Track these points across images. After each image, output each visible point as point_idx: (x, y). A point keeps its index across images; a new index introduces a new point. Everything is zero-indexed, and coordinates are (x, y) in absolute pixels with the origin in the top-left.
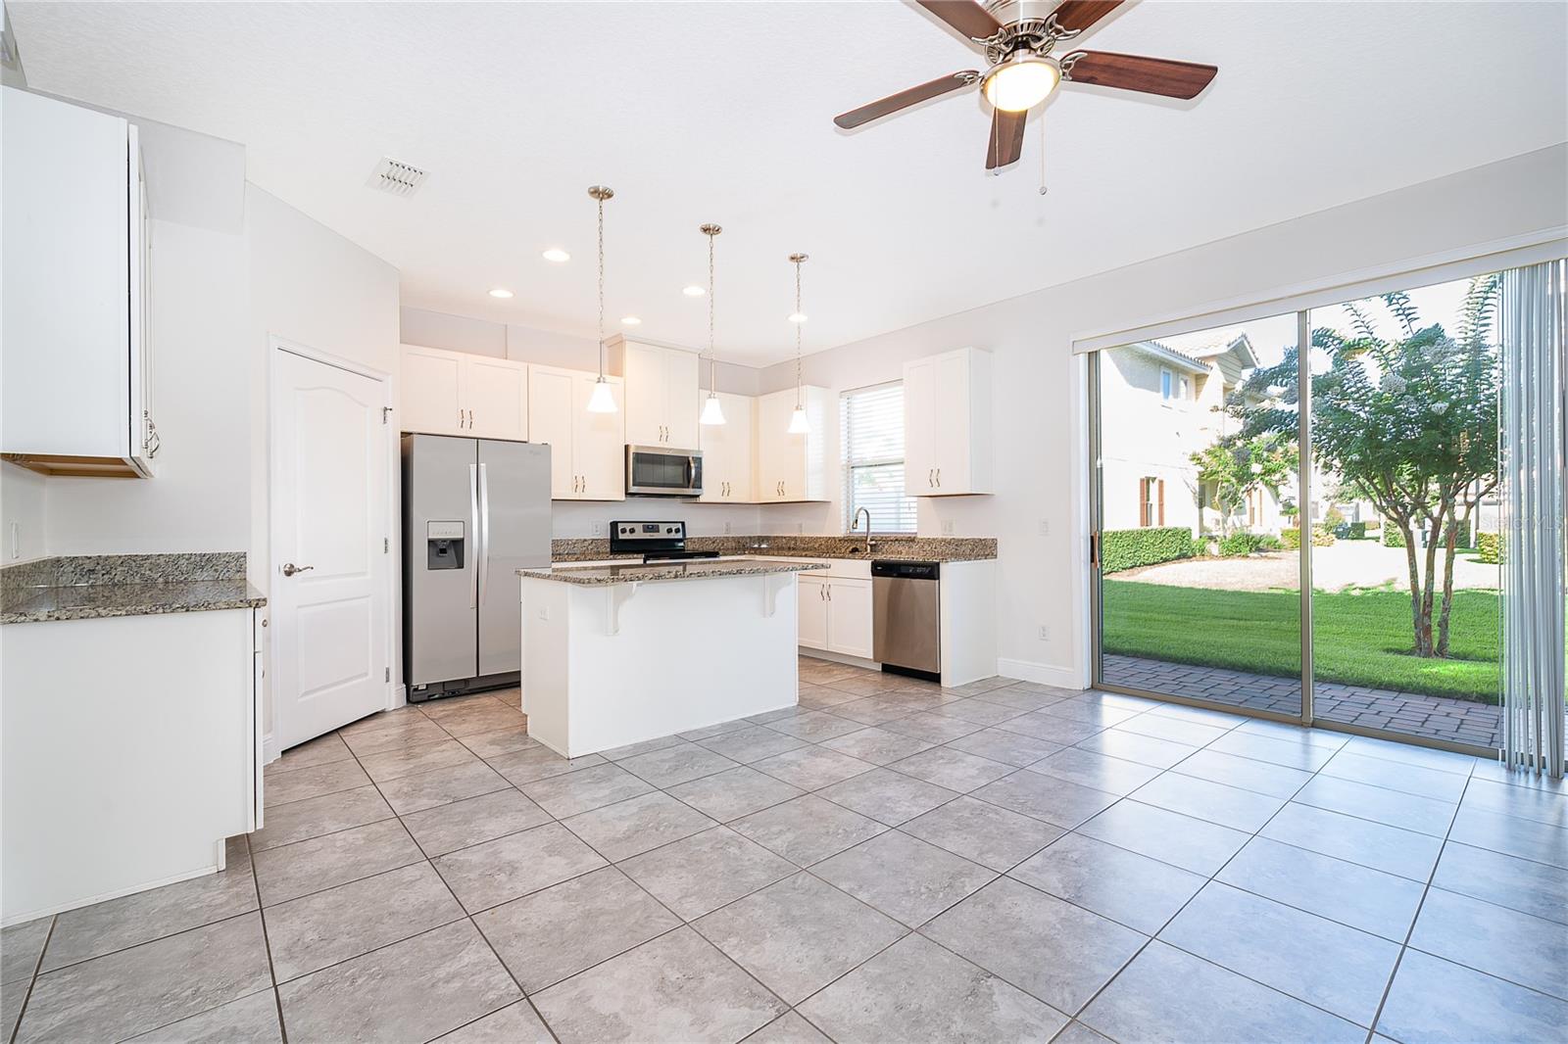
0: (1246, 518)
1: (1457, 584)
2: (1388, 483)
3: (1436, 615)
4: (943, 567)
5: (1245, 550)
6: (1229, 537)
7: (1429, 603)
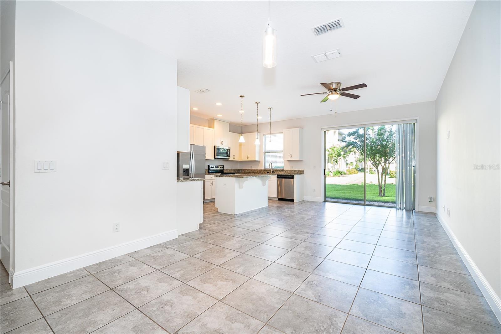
0: (338, 166)
1: (387, 182)
2: (374, 158)
3: (383, 189)
4: (295, 176)
5: (339, 174)
6: (335, 171)
7: (382, 186)
